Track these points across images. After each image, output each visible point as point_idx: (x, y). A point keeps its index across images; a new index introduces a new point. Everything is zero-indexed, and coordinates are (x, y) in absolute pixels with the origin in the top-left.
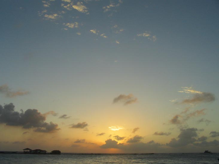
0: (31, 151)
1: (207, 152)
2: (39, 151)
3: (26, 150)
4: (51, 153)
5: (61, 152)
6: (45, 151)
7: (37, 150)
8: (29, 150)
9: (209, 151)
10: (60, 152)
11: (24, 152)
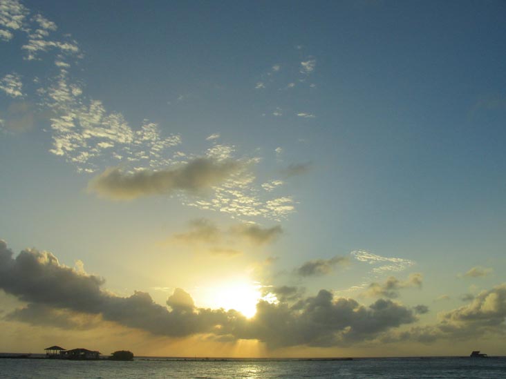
0: (65, 352)
1: (476, 355)
2: (82, 353)
3: (52, 351)
4: (110, 359)
5: (134, 355)
6: (97, 353)
7: (78, 351)
8: (58, 352)
9: (481, 353)
11: (47, 354)
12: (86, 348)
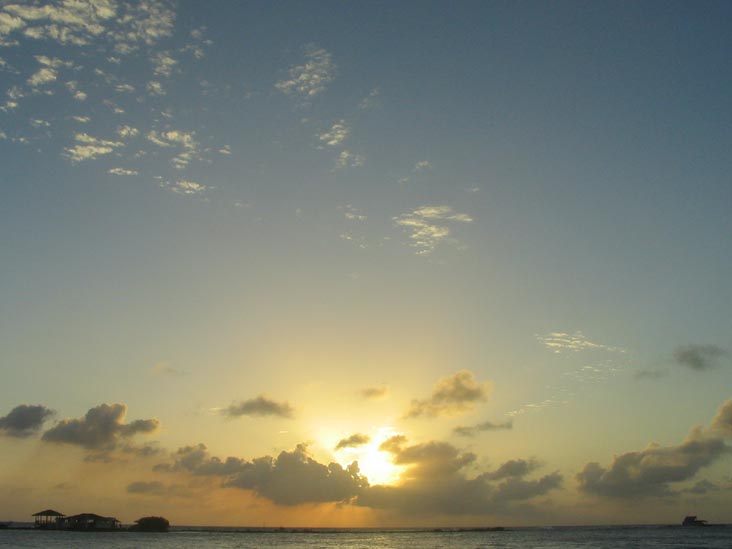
0: (63, 520)
1: (691, 521)
2: (91, 521)
3: (44, 518)
4: (132, 529)
5: (171, 524)
6: (114, 521)
7: (83, 517)
8: (53, 519)
9: (698, 519)
10: (167, 523)
11: (37, 522)
12: (96, 513)
